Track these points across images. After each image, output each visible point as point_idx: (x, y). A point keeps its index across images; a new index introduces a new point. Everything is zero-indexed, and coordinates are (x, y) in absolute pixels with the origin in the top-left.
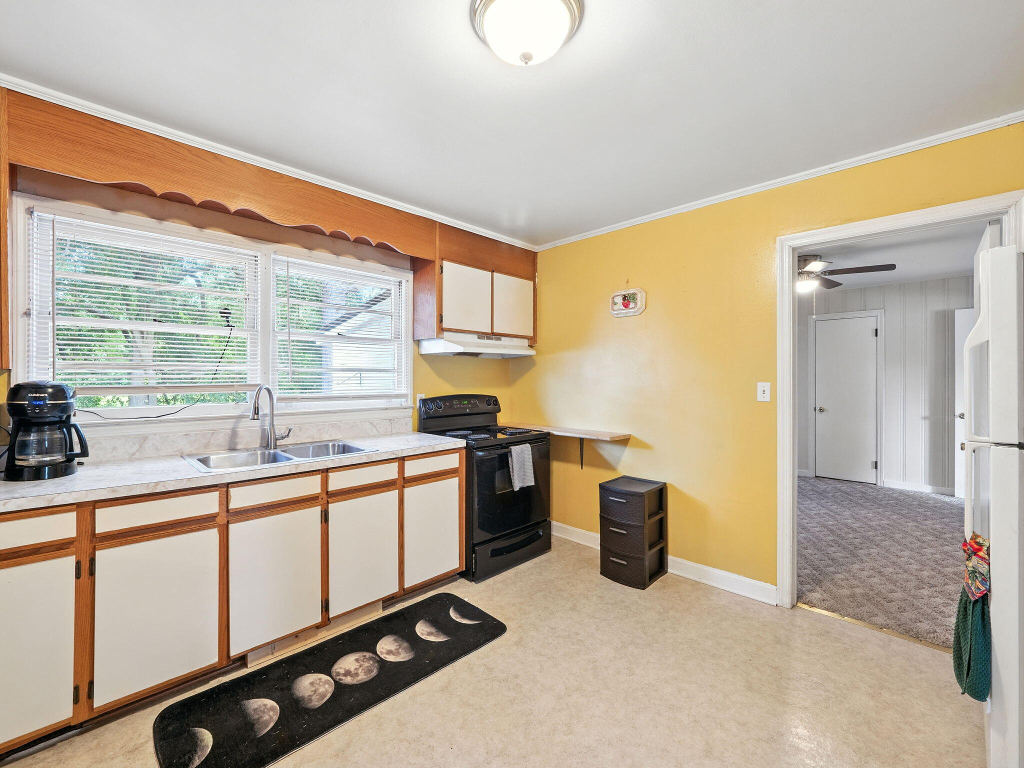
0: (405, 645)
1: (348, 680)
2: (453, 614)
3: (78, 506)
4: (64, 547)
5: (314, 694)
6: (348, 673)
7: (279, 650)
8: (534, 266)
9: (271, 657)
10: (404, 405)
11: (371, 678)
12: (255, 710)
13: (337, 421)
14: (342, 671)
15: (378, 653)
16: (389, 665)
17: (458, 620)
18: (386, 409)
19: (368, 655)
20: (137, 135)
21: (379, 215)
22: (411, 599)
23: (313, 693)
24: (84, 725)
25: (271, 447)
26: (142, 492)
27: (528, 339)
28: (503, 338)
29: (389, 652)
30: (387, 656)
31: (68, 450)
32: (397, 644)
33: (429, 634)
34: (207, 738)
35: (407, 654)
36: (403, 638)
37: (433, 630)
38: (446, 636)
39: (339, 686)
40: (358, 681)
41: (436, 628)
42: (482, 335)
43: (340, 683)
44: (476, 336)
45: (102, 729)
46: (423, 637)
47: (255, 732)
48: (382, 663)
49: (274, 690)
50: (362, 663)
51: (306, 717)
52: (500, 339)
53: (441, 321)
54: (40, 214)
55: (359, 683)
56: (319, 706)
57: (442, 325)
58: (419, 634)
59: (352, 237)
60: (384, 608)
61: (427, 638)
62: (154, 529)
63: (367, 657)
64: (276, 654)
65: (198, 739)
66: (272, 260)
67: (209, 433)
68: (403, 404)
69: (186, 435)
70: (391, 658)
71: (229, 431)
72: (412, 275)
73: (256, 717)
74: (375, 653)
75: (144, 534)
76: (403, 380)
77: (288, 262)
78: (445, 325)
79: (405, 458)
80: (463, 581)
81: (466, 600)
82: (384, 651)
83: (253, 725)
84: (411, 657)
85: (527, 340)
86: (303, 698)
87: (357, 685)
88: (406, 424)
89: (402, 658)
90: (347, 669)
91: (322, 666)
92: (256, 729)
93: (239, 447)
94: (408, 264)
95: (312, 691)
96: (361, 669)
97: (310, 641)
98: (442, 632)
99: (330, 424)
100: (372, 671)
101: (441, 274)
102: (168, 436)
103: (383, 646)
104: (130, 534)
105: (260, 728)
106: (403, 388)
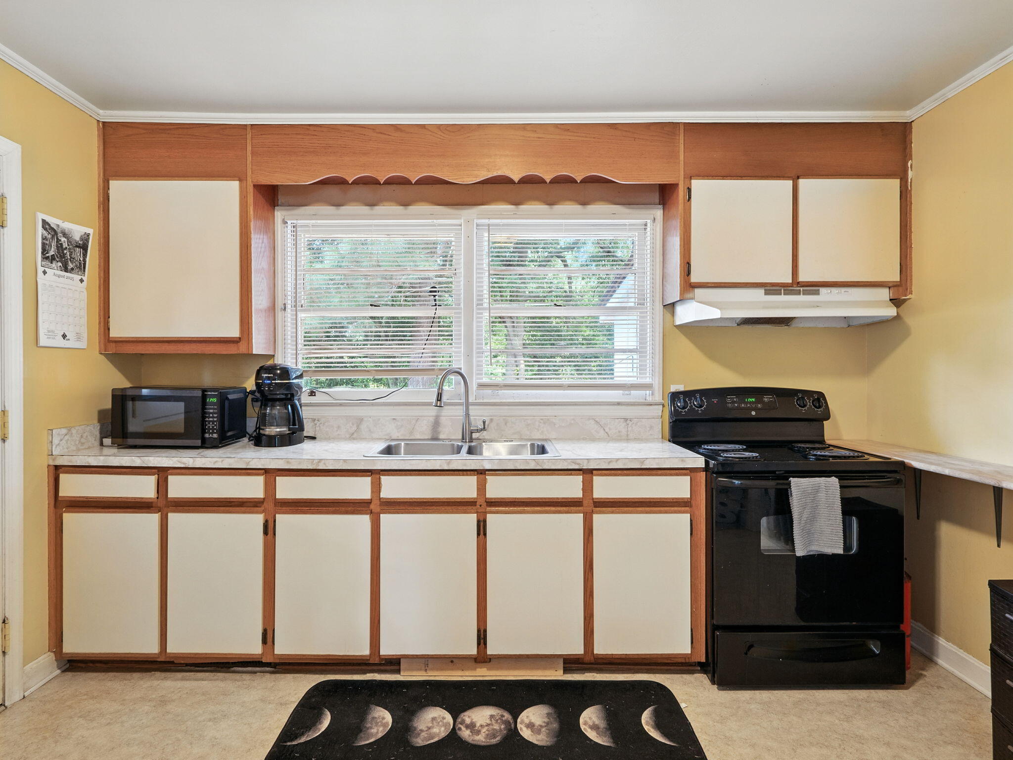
0: (555, 726)
1: (465, 734)
2: (646, 718)
3: (266, 472)
4: (258, 505)
5: (426, 731)
6: (471, 726)
7: (432, 669)
8: (905, 149)
9: (424, 673)
10: (650, 399)
11: (488, 744)
12: (374, 718)
13: (550, 416)
14: (468, 721)
15: (519, 720)
16: (517, 740)
17: (646, 728)
18: (619, 404)
19: (507, 716)
20: (333, 130)
21: (585, 139)
22: (609, 673)
23: (426, 729)
24: (277, 667)
25: (466, 440)
26: (308, 467)
27: (889, 288)
28: (823, 290)
29: (530, 726)
30: (524, 729)
31: (291, 424)
32: (546, 720)
33: (594, 727)
34: (326, 721)
35: (547, 737)
36: (558, 717)
37: (602, 724)
38: (612, 741)
39: (453, 735)
40: (474, 741)
41: (609, 724)
42: (772, 288)
43: (456, 733)
44: (761, 291)
45: (283, 676)
46: (583, 727)
47: (356, 738)
48: (513, 734)
49: (402, 707)
50: (493, 722)
51: (401, 750)
52: (817, 293)
53: (689, 273)
54: (293, 221)
55: (472, 742)
56: (422, 745)
57: (689, 279)
58: (581, 721)
59: (548, 178)
60: (566, 670)
61: (587, 731)
62: (319, 504)
63: (504, 719)
64: (430, 673)
65: (320, 720)
66: (475, 226)
67: (413, 419)
68: (647, 398)
69: (394, 419)
70: (526, 733)
71: (432, 419)
72: (662, 212)
73: (369, 725)
74: (515, 718)
75: (311, 507)
76: (649, 363)
77: (489, 225)
78: (694, 278)
79: (594, 472)
80: (702, 679)
81: (683, 705)
82: (527, 721)
83: (361, 731)
84: (548, 744)
85: (887, 290)
86: (415, 729)
87: (469, 744)
88: (651, 427)
89: (538, 740)
90: (474, 720)
91: (457, 705)
92: (359, 737)
93: (442, 436)
94: (656, 197)
95: (427, 727)
96: (486, 728)
97: (467, 673)
98: (611, 734)
99: (542, 419)
100: (495, 738)
101: (689, 200)
102: (379, 419)
103: (531, 715)
104: (302, 504)
105: (362, 738)
106: (648, 375)
